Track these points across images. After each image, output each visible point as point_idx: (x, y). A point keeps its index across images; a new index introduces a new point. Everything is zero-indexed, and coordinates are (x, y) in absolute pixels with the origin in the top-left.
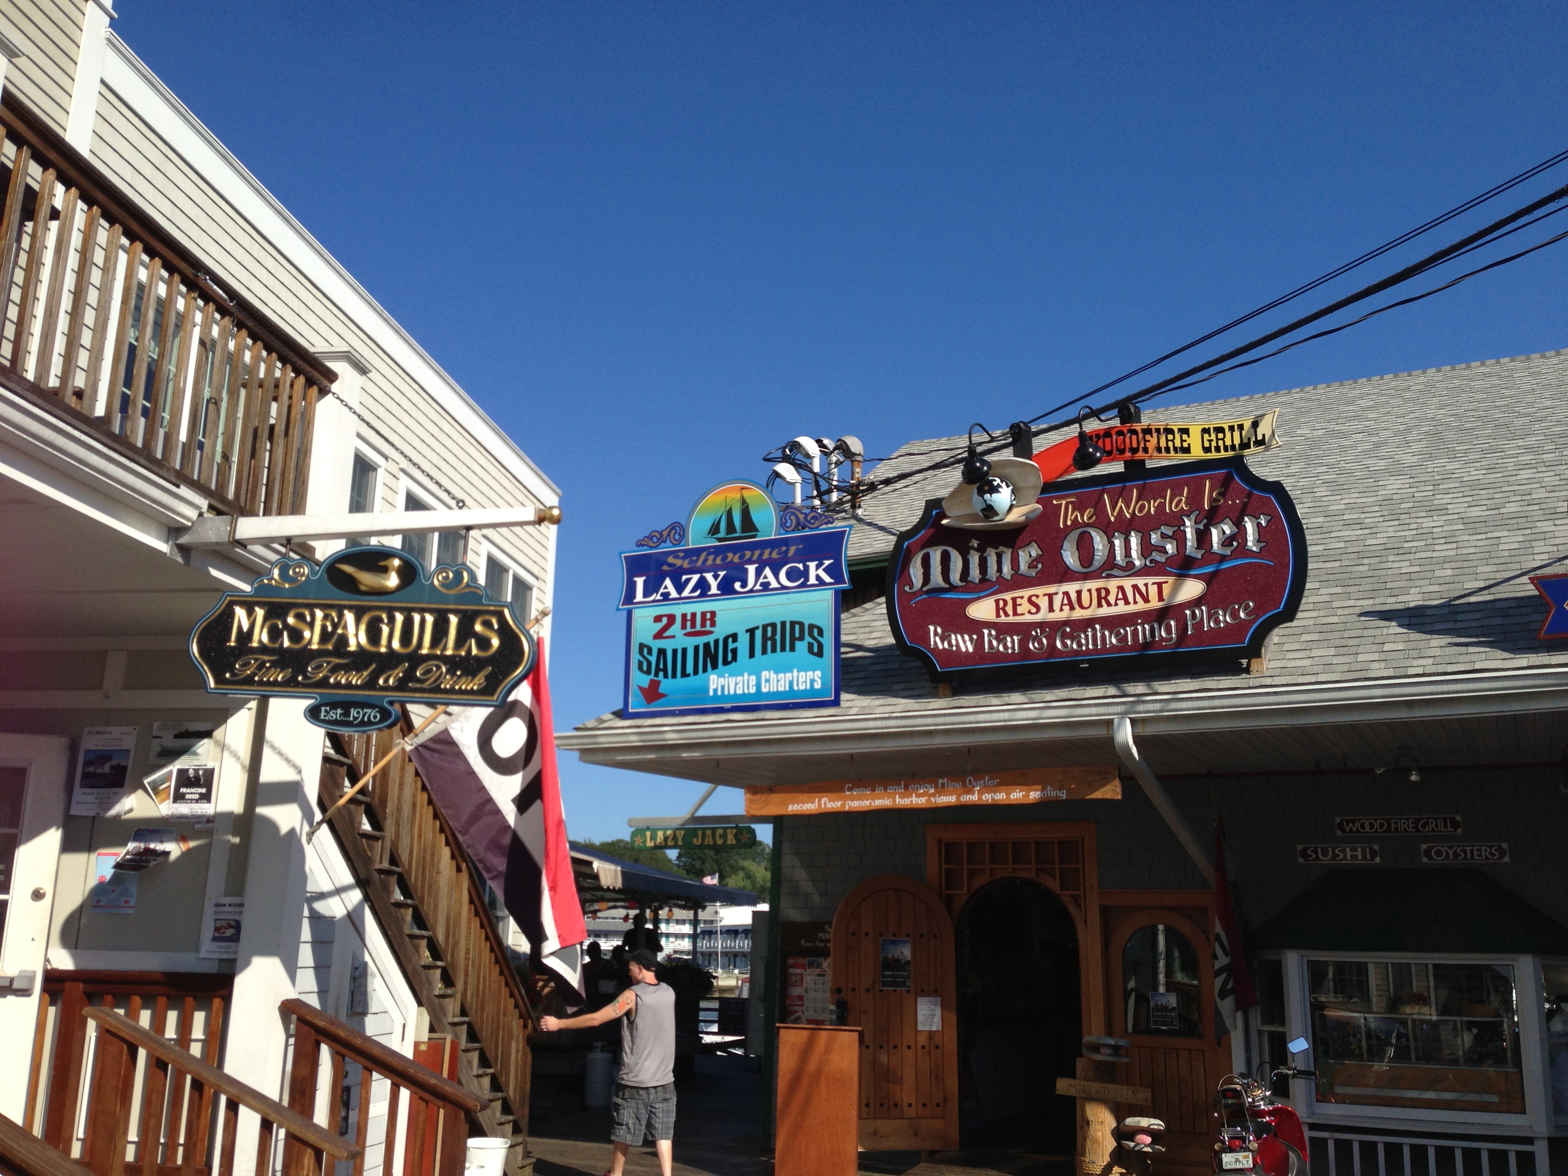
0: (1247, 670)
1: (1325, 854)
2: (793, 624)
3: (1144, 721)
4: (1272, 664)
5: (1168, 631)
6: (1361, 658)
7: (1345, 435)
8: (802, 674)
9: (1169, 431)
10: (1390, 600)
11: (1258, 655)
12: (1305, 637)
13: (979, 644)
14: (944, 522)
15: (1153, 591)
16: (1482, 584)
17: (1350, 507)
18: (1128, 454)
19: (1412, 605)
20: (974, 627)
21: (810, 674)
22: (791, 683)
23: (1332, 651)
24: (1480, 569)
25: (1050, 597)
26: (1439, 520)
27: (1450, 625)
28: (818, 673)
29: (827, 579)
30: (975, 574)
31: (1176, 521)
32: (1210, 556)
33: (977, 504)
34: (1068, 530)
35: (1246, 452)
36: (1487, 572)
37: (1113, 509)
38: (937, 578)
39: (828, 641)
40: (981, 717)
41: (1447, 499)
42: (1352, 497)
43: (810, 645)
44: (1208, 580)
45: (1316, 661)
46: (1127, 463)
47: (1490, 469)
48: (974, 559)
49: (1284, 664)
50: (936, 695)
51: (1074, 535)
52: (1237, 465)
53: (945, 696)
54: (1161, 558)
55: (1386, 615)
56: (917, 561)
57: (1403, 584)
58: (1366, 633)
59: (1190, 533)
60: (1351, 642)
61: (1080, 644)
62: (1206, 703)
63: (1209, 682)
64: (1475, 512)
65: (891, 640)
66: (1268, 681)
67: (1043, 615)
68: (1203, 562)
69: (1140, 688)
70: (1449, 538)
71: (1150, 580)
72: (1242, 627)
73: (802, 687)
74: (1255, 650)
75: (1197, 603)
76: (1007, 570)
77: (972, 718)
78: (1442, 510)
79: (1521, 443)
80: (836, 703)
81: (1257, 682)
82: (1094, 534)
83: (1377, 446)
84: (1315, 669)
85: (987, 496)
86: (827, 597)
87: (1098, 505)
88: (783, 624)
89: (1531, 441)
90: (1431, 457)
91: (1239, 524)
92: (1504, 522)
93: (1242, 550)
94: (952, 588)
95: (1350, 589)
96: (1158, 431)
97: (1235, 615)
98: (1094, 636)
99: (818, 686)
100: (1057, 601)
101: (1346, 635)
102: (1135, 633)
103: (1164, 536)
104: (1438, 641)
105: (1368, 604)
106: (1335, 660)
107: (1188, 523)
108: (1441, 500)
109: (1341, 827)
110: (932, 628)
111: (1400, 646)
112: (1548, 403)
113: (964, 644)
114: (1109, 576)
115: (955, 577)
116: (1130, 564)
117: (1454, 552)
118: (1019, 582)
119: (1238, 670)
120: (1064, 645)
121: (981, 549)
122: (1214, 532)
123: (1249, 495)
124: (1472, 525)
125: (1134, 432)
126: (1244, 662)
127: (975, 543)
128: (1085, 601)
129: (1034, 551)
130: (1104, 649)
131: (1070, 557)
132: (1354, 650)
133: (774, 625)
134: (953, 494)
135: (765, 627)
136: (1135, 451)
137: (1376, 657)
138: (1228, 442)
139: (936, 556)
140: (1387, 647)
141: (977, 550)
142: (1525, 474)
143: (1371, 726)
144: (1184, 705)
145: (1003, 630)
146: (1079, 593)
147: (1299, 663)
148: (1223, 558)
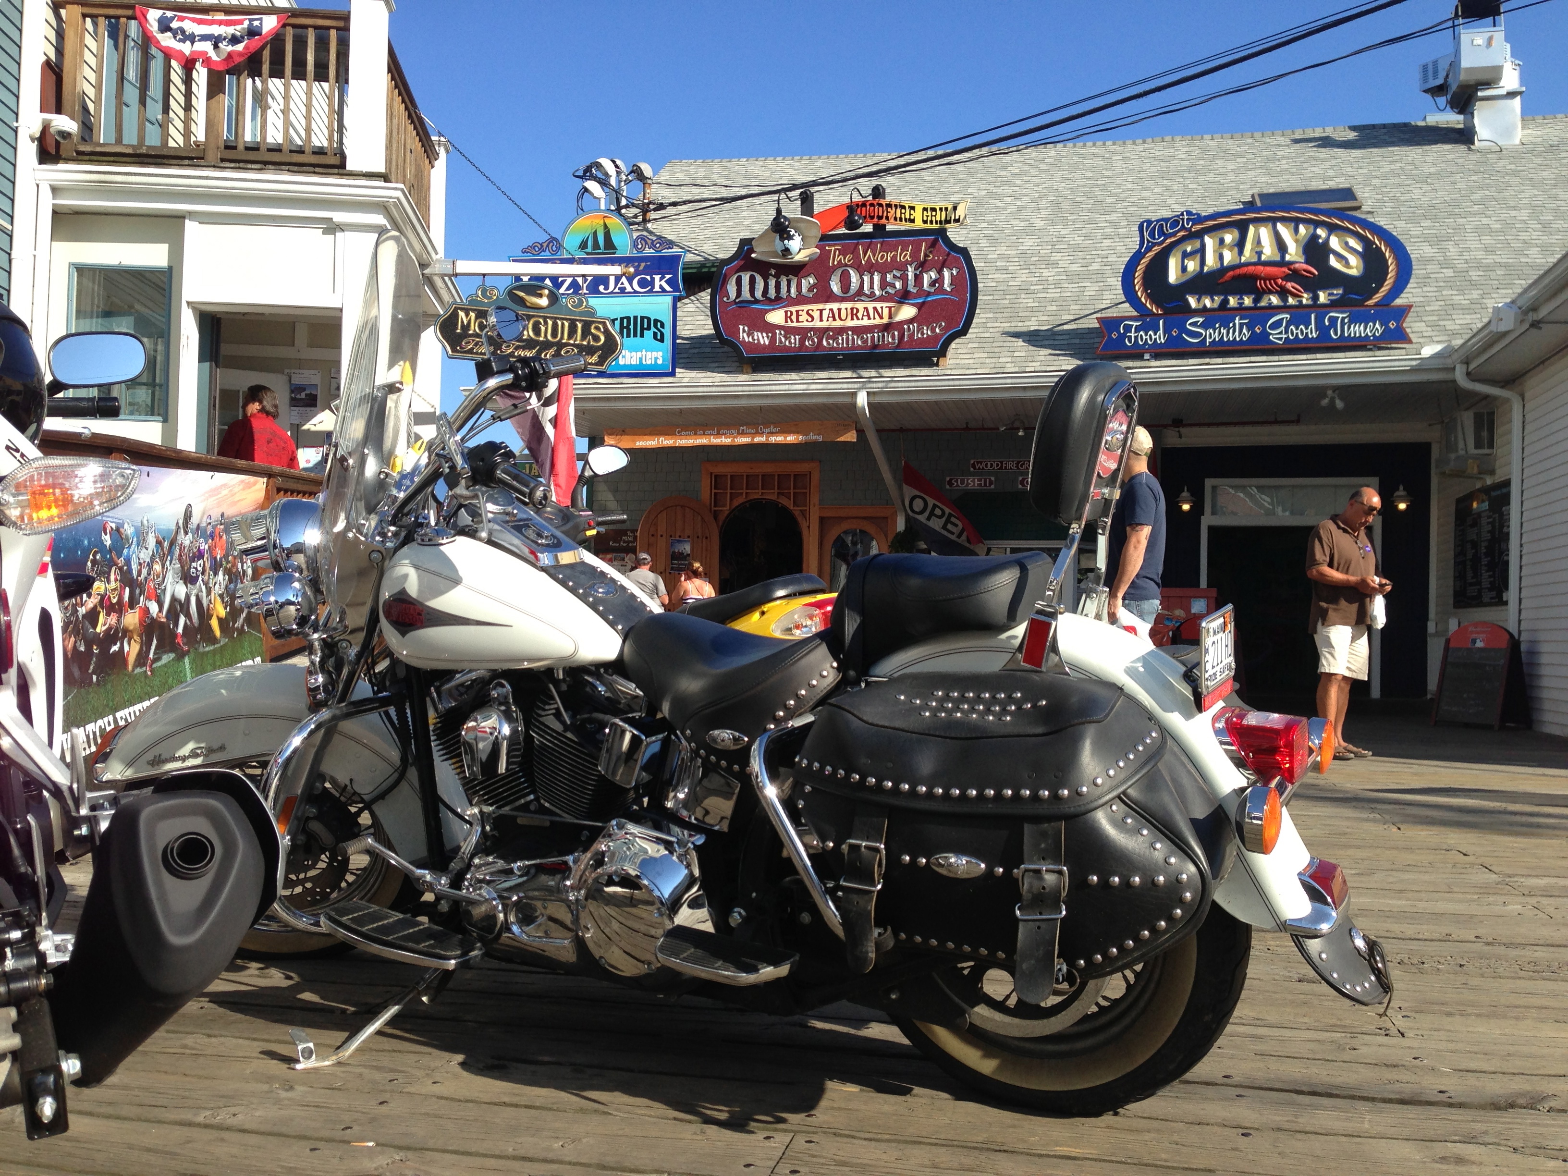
0: (937, 365)
1: (962, 483)
2: (642, 318)
3: (874, 393)
4: (951, 362)
5: (893, 338)
6: (1001, 360)
7: (999, 197)
8: (649, 353)
9: (903, 207)
10: (1020, 324)
11: (944, 355)
12: (970, 345)
13: (773, 340)
14: (753, 255)
15: (886, 312)
16: (1072, 318)
17: (1001, 257)
18: (876, 220)
19: (1032, 328)
20: (770, 328)
21: (654, 354)
22: (641, 359)
23: (985, 355)
24: (1072, 307)
25: (821, 311)
26: (1053, 271)
27: (1051, 342)
28: (660, 354)
29: (668, 288)
30: (772, 293)
31: (903, 267)
32: (921, 292)
33: (778, 245)
34: (834, 268)
35: (947, 226)
36: (1075, 309)
37: (865, 255)
38: (746, 294)
39: (667, 332)
40: (774, 388)
41: (1058, 256)
42: (1002, 250)
43: (655, 334)
44: (920, 307)
45: (977, 361)
46: (875, 226)
47: (1087, 237)
48: (772, 283)
49: (958, 361)
50: (742, 372)
51: (839, 272)
52: (941, 233)
53: (747, 373)
54: (892, 291)
55: (1017, 335)
56: (733, 280)
57: (1027, 314)
58: (1005, 344)
59: (911, 275)
60: (996, 350)
61: (838, 344)
62: (913, 384)
63: (915, 371)
64: (1074, 267)
65: (713, 332)
66: (949, 372)
67: (817, 324)
68: (917, 295)
69: (873, 373)
70: (1057, 285)
71: (885, 305)
72: (936, 337)
73: (649, 362)
74: (942, 353)
75: (911, 321)
76: (793, 290)
77: (768, 388)
78: (1055, 264)
79: (1108, 217)
80: (672, 374)
81: (943, 372)
82: (851, 272)
83: (1020, 209)
84: (976, 366)
85: (786, 242)
86: (668, 300)
87: (854, 251)
88: (635, 318)
89: (1114, 217)
90: (1053, 223)
91: (940, 272)
92: (1091, 276)
93: (941, 290)
94: (757, 301)
95: (998, 315)
96: (896, 206)
97: (933, 330)
98: (848, 338)
99: (660, 362)
100: (825, 314)
101: (994, 345)
102: (873, 338)
103: (895, 277)
104: (1044, 352)
105: (1008, 327)
106: (987, 361)
107: (910, 269)
108: (1056, 256)
109: (973, 466)
110: (741, 327)
111: (1023, 354)
112: (1130, 186)
113: (763, 339)
114: (859, 300)
115: (759, 294)
116: (873, 294)
117: (1058, 295)
118: (801, 300)
119: (932, 365)
120: (828, 343)
121: (777, 276)
122: (925, 276)
123: (948, 254)
124: (1071, 277)
125: (881, 205)
126: (935, 359)
127: (773, 272)
128: (843, 316)
129: (812, 280)
130: (853, 348)
131: (835, 287)
132: (997, 355)
133: (628, 318)
134: (761, 236)
135: (622, 319)
136: (880, 218)
137: (1009, 360)
138: (938, 219)
139: (746, 278)
140: (1016, 354)
141: (774, 276)
142: (1107, 243)
143: (1003, 401)
144: (900, 384)
145: (789, 331)
146: (839, 310)
147: (967, 361)
148: (929, 294)
